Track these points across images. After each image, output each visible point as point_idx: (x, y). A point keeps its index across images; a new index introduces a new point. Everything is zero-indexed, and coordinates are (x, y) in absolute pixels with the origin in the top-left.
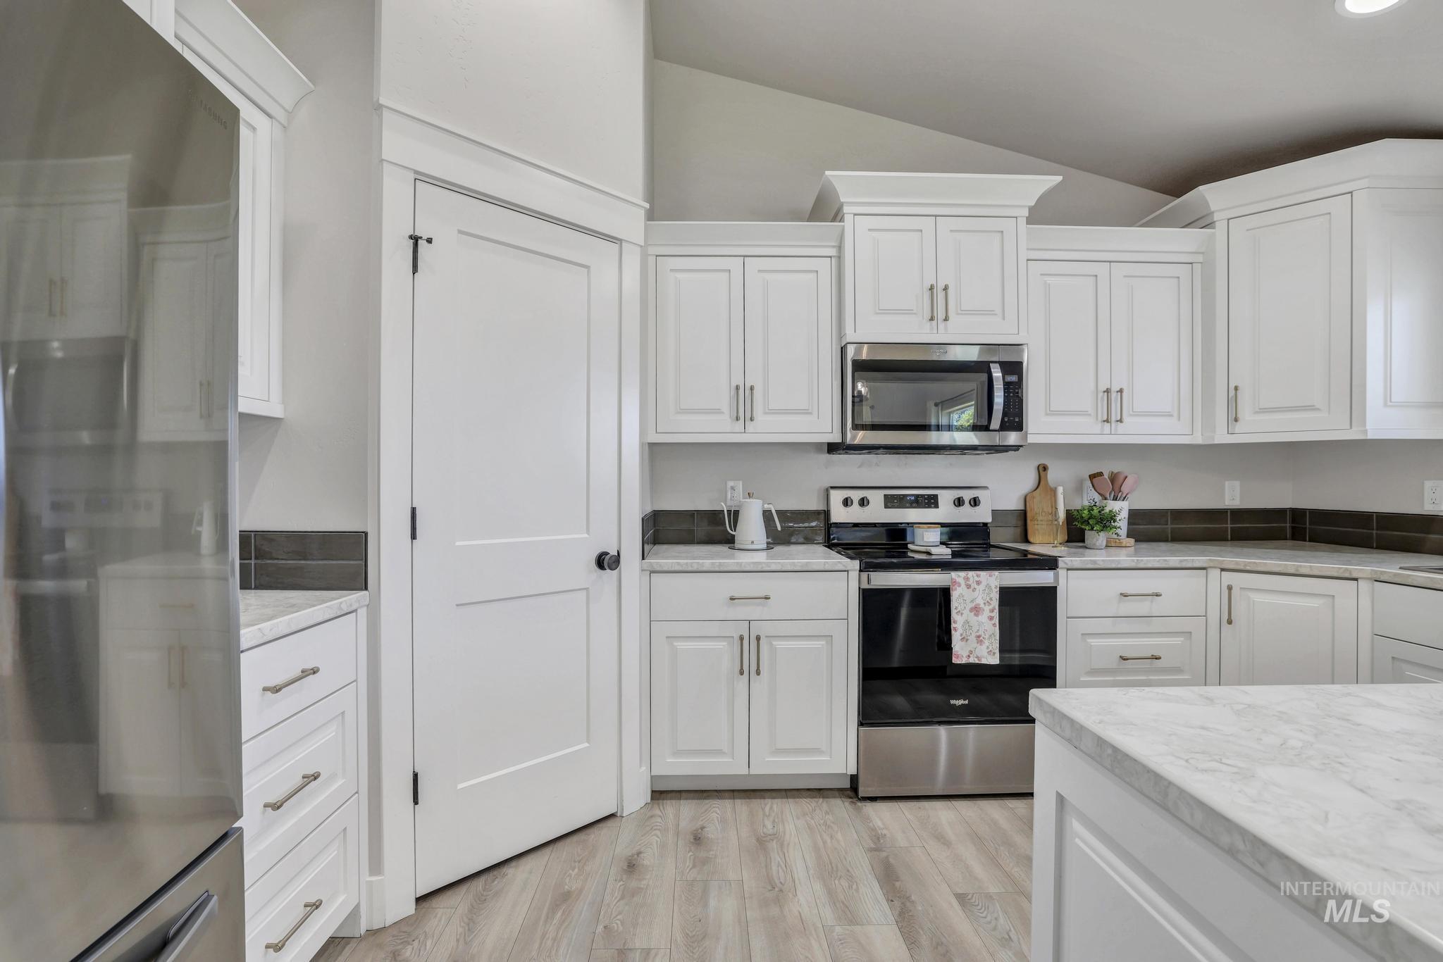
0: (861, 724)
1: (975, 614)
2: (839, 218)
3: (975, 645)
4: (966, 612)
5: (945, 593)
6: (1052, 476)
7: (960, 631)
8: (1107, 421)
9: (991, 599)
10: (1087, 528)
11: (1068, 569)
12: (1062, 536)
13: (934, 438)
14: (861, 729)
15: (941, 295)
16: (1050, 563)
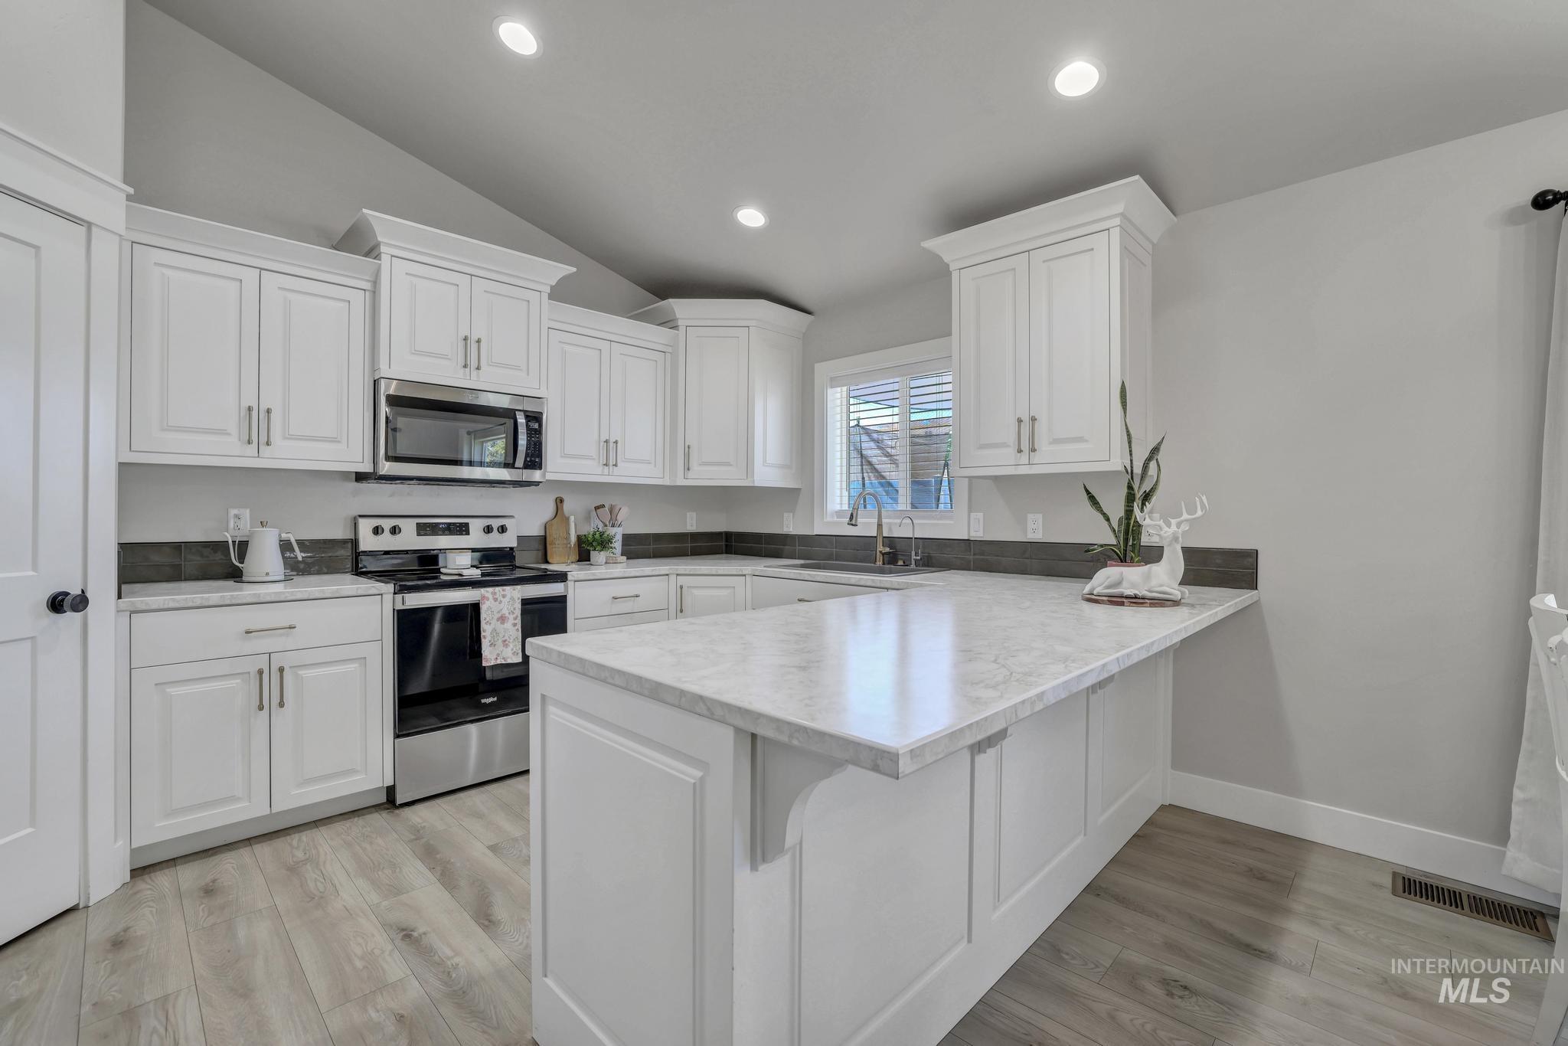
0: (397, 736)
1: (501, 623)
2: (375, 254)
3: (501, 648)
4: (494, 622)
5: (476, 607)
6: (567, 507)
7: (489, 638)
8: (606, 465)
9: (514, 609)
10: (591, 549)
11: (575, 581)
12: (575, 557)
13: (465, 472)
14: (397, 740)
15: (474, 346)
16: (562, 577)
